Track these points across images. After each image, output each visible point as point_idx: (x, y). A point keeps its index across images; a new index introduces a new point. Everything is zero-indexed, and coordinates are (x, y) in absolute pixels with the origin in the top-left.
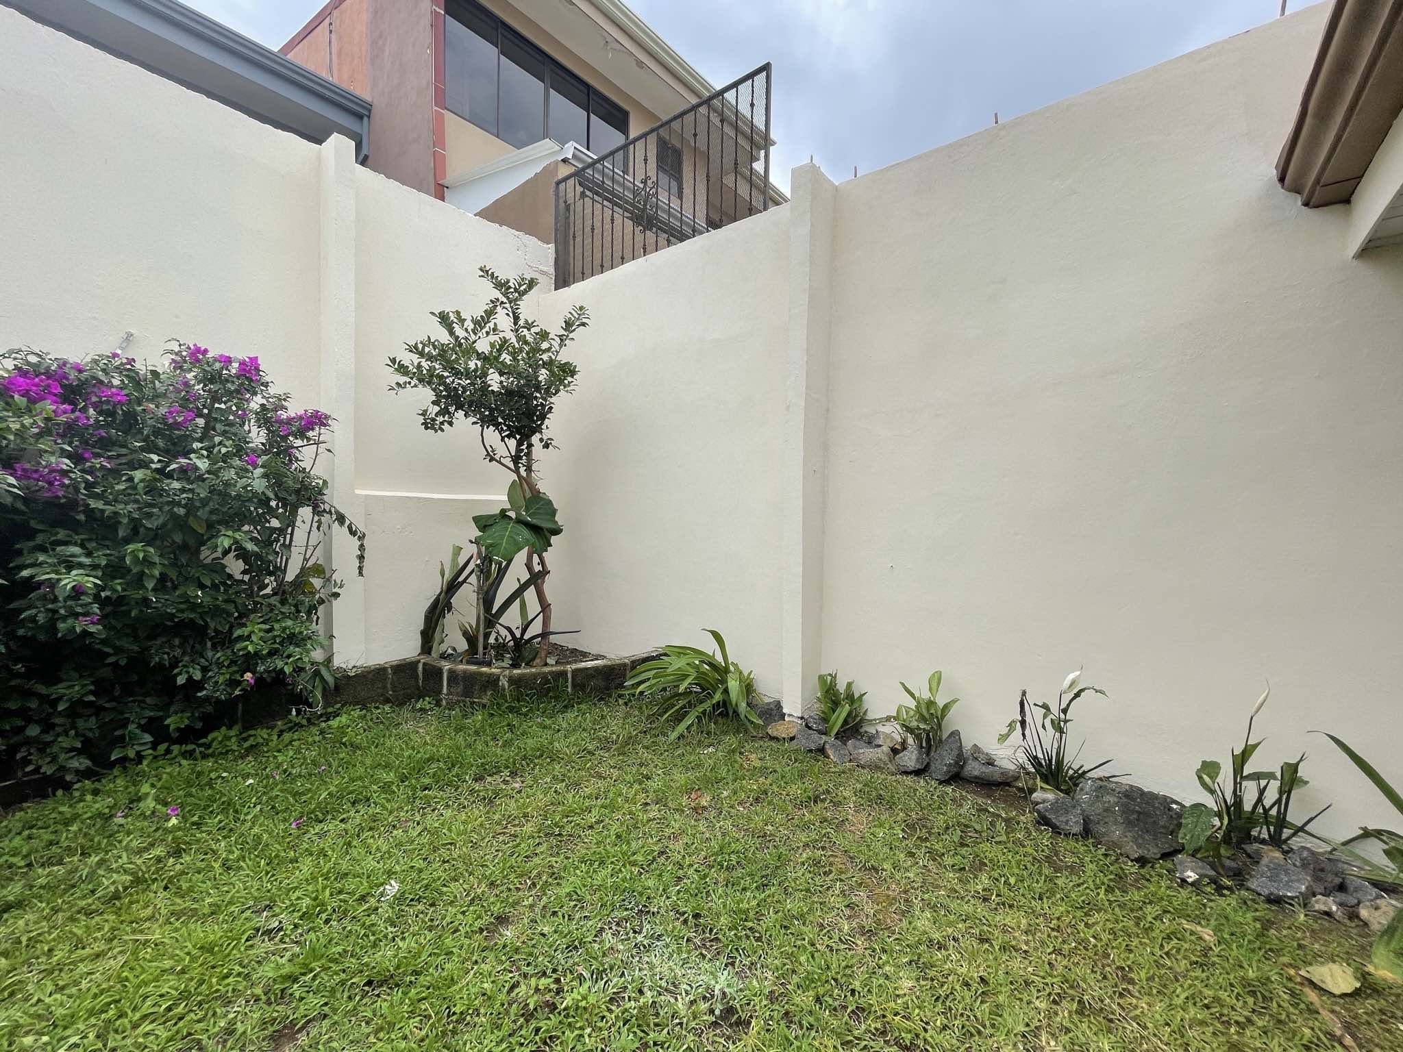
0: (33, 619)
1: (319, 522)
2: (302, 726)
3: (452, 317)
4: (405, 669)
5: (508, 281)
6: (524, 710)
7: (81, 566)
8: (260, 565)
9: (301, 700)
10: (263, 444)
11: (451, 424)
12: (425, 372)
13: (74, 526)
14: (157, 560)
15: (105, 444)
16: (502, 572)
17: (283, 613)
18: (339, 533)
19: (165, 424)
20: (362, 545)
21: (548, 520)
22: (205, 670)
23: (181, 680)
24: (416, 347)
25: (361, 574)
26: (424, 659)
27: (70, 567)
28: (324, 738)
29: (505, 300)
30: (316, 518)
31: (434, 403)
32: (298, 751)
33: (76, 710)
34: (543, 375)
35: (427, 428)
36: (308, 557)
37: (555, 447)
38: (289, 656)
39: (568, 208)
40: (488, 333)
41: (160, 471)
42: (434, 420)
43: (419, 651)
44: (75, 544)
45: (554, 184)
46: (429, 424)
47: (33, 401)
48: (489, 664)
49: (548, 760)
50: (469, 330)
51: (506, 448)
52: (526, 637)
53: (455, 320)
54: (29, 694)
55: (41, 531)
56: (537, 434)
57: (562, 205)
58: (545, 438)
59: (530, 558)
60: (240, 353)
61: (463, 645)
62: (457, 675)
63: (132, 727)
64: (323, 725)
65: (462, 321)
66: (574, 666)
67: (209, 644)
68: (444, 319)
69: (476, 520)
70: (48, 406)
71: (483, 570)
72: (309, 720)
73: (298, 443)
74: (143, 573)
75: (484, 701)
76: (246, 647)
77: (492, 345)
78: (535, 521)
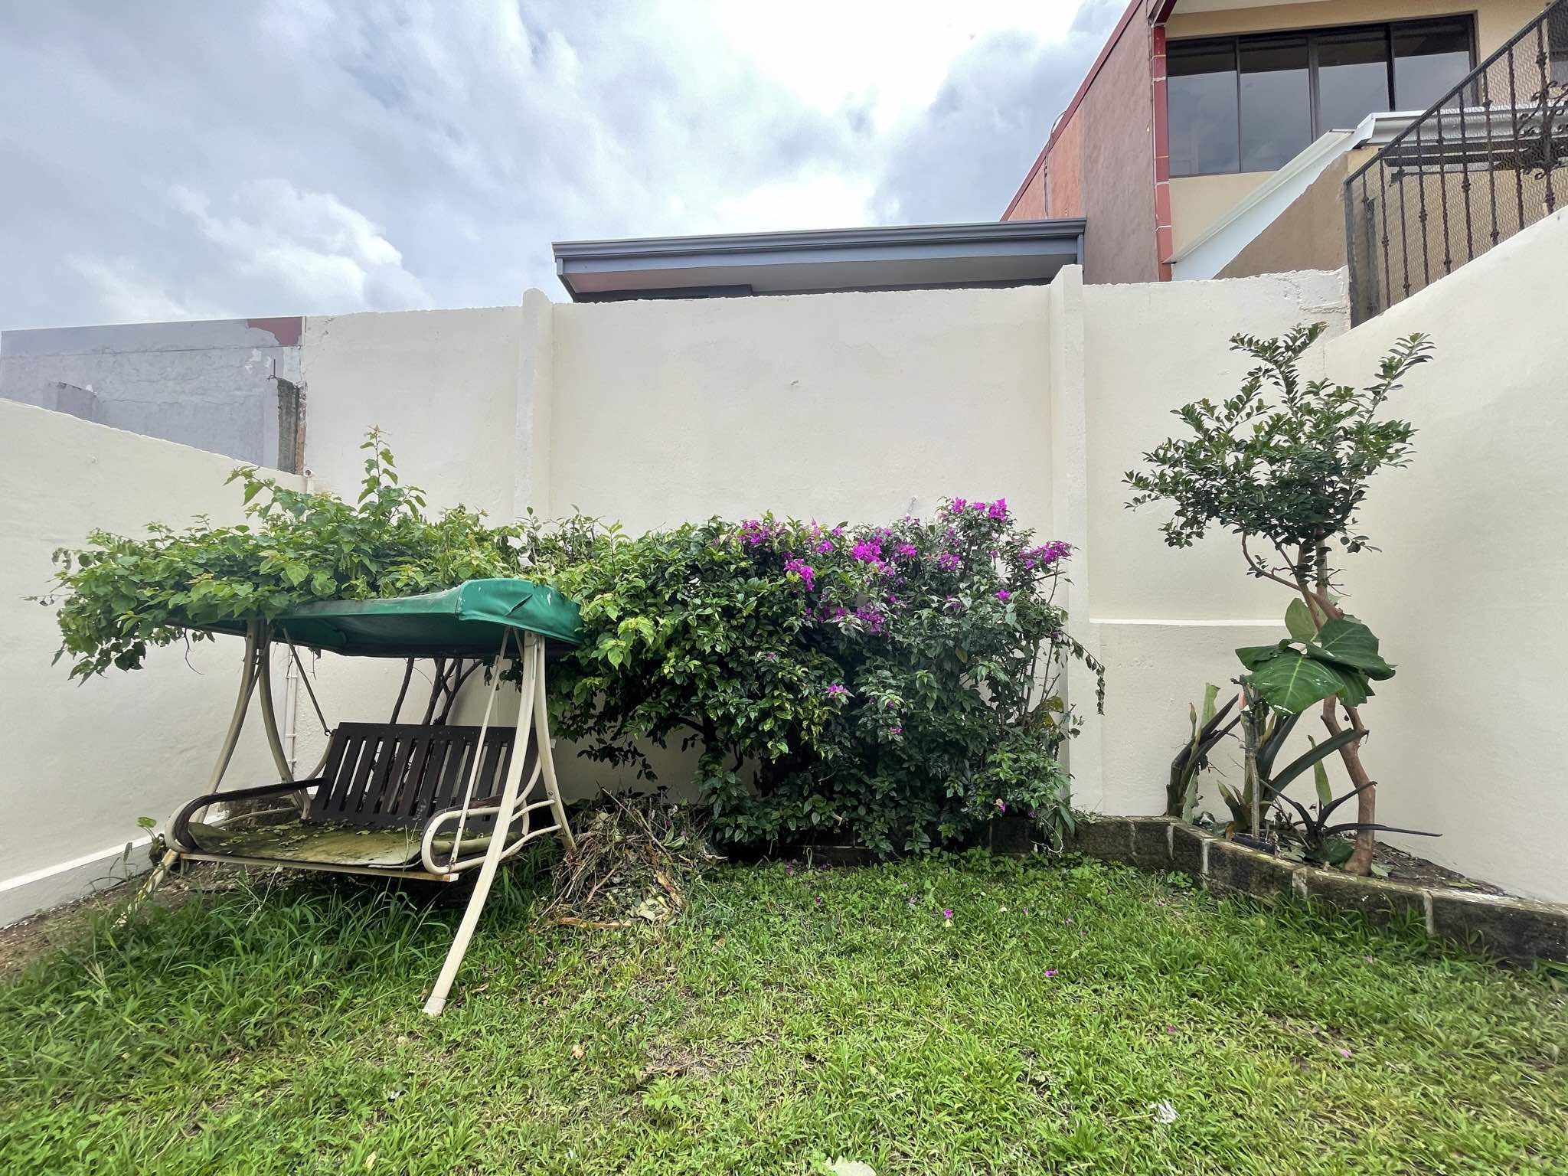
0: (865, 724)
1: (1058, 654)
2: (1044, 866)
3: (1198, 409)
4: (1150, 829)
5: (1275, 341)
6: (1340, 936)
7: (890, 686)
8: (1006, 694)
9: (1041, 837)
10: (1008, 579)
11: (1200, 535)
12: (1169, 480)
13: (884, 654)
14: (935, 685)
15: (902, 588)
16: (1285, 725)
17: (1027, 745)
18: (1076, 666)
19: (939, 569)
20: (1101, 680)
21: (1363, 656)
22: (966, 789)
23: (949, 794)
24: (1156, 455)
25: (1100, 711)
26: (1174, 822)
27: (886, 687)
28: (1066, 886)
29: (1270, 366)
30: (1054, 650)
31: (1178, 514)
32: (1042, 892)
33: (887, 801)
34: (1345, 450)
35: (1171, 544)
36: (1047, 688)
37: (1371, 548)
38: (1034, 791)
39: (1369, 205)
40: (1249, 415)
41: (938, 610)
42: (1180, 534)
43: (1165, 809)
44: (886, 669)
45: (1342, 187)
46: (1175, 539)
47: (867, 562)
48: (1271, 851)
49: (1401, 1035)
50: (1222, 417)
51: (1282, 556)
52: (1330, 822)
53: (1203, 411)
54: (860, 782)
55: (869, 658)
56: (1337, 533)
57: (1358, 206)
58: (1351, 537)
59: (1330, 709)
60: (990, 499)
61: (1225, 815)
62: (1224, 854)
63: (917, 825)
64: (1065, 871)
65: (1211, 410)
66: (1437, 893)
67: (967, 764)
68: (1189, 414)
69: (1242, 653)
70: (875, 565)
71: (1254, 721)
72: (1050, 861)
73: (1040, 574)
74: (926, 696)
75: (1268, 901)
76: (997, 774)
77: (1258, 429)
78: (1340, 658)
